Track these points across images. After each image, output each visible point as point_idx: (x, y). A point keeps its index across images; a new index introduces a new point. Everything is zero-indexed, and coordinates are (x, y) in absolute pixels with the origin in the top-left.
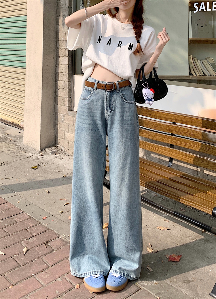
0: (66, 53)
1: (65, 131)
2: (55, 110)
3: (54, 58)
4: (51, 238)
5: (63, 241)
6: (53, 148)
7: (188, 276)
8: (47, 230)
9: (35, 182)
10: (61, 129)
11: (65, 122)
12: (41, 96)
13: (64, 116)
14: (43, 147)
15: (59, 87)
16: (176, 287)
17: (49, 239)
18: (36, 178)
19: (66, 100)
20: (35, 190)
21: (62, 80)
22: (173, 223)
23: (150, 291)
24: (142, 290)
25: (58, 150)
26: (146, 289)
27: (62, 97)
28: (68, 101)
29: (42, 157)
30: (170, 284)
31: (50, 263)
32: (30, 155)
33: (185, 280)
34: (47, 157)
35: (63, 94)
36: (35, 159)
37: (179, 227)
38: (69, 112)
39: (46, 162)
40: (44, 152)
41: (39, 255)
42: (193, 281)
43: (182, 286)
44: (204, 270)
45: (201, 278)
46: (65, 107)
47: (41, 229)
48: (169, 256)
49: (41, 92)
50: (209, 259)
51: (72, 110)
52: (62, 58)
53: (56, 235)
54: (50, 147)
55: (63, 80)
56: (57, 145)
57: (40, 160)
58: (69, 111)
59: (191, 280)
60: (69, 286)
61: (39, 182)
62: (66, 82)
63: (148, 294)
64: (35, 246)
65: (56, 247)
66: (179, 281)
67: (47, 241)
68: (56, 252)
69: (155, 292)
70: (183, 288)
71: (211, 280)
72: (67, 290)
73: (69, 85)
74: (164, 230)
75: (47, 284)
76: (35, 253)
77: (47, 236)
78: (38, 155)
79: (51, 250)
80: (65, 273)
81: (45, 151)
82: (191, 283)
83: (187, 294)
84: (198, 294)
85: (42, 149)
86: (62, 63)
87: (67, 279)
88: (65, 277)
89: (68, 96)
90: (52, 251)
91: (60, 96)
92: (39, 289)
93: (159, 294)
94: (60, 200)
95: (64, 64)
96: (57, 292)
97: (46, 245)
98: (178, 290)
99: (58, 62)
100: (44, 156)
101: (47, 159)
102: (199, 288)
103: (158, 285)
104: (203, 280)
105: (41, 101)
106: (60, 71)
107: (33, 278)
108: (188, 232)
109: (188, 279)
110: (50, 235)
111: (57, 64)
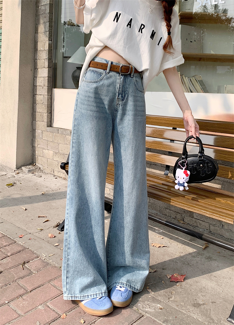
0: (46, 64)
1: (44, 149)
2: (32, 127)
3: (31, 70)
4: (29, 258)
5: (43, 261)
6: (30, 166)
7: (197, 299)
8: (24, 249)
9: (10, 199)
10: (39, 146)
11: (43, 138)
12: (17, 111)
13: (42, 133)
14: (20, 165)
15: (37, 102)
16: (186, 313)
17: (26, 260)
18: (11, 195)
19: (45, 115)
20: (10, 207)
21: (40, 94)
22: (169, 239)
23: (155, 318)
24: (145, 317)
25: (36, 169)
26: (149, 315)
27: (40, 112)
28: (47, 117)
29: (18, 175)
30: (178, 309)
31: (28, 288)
32: (4, 173)
33: (194, 304)
34: (23, 175)
35: (41, 110)
36: (10, 177)
37: (176, 244)
38: (48, 128)
39: (22, 180)
40: (20, 171)
41: (14, 277)
42: (204, 304)
43: (192, 311)
44: (213, 291)
45: (212, 301)
46: (43, 123)
47: (16, 248)
48: (171, 276)
49: (18, 106)
50: (217, 278)
51: (51, 127)
52: (41, 71)
53: (35, 255)
54: (27, 165)
55: (42, 93)
56: (35, 164)
57: (15, 178)
58: (48, 126)
59: (202, 303)
60: (53, 316)
61: (14, 199)
62: (45, 96)
63: (154, 322)
64: (10, 268)
65: (35, 269)
66: (188, 305)
67: (24, 262)
68: (35, 275)
69: (161, 319)
70: (194, 313)
71: (225, 303)
72: (51, 321)
73: (48, 100)
74: (160, 247)
75: (25, 313)
76: (10, 276)
77: (24, 256)
78: (14, 174)
79: (29, 272)
80: (48, 300)
81: (22, 169)
82: (202, 307)
83: (199, 320)
84: (212, 319)
85: (18, 168)
86: (41, 76)
87: (50, 307)
88: (48, 304)
89: (47, 111)
90: (31, 273)
91: (38, 111)
92: (14, 321)
93: (165, 321)
94: (39, 217)
95: (43, 76)
96: (39, 323)
97: (24, 267)
98: (188, 316)
99: (37, 74)
100: (20, 175)
101: (23, 178)
102: (212, 312)
103: (164, 310)
104: (215, 303)
105: (17, 116)
106: (38, 84)
107: (6, 306)
108: (187, 249)
109: (197, 302)
110: (28, 255)
111: (35, 77)
